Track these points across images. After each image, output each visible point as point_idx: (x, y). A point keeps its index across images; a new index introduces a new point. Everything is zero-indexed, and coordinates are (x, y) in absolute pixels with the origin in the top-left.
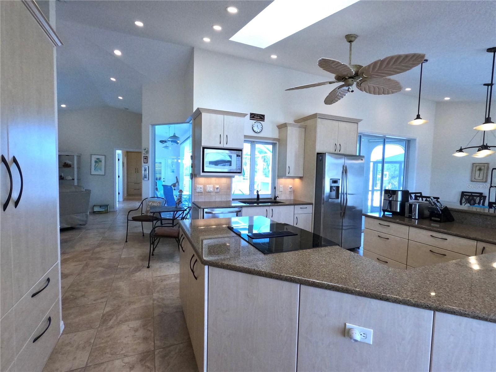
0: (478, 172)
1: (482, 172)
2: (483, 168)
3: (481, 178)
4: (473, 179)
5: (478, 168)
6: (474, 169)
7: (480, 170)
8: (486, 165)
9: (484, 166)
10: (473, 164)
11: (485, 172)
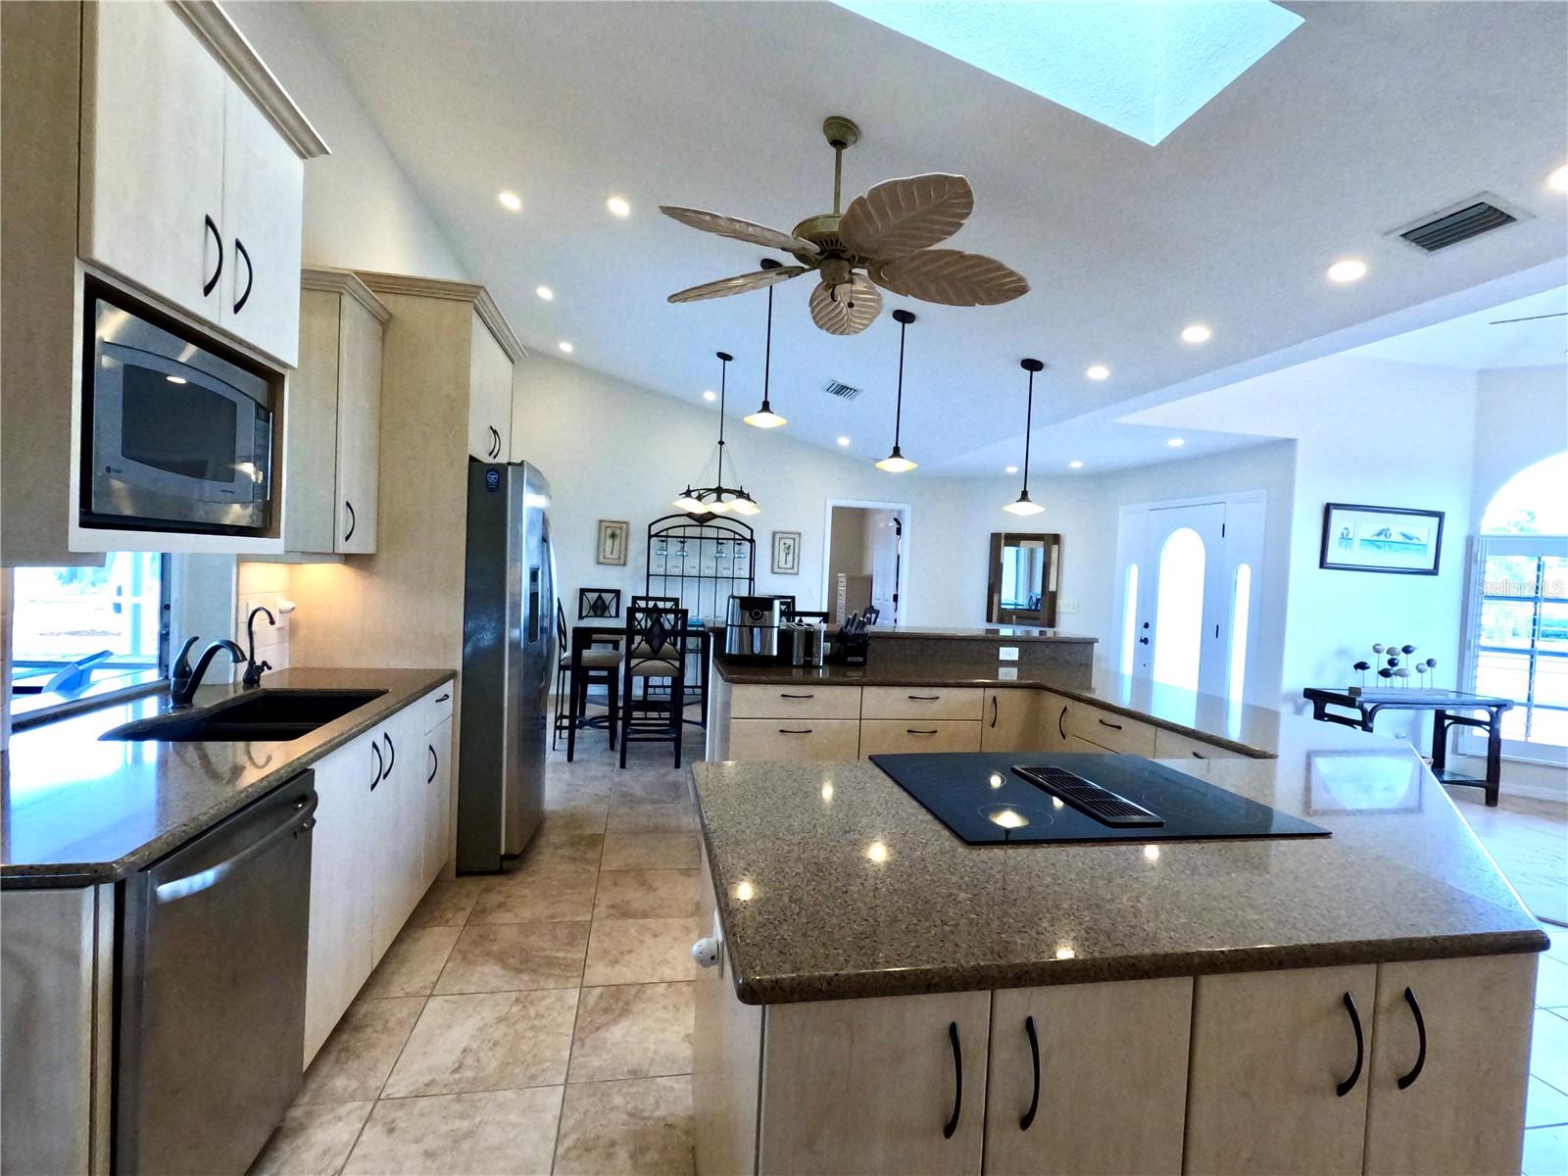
0: (609, 542)
1: (617, 542)
2: (618, 532)
3: (616, 555)
4: (602, 559)
5: (609, 531)
6: (603, 534)
7: (613, 536)
8: (625, 525)
9: (621, 528)
10: (601, 521)
11: (623, 542)
